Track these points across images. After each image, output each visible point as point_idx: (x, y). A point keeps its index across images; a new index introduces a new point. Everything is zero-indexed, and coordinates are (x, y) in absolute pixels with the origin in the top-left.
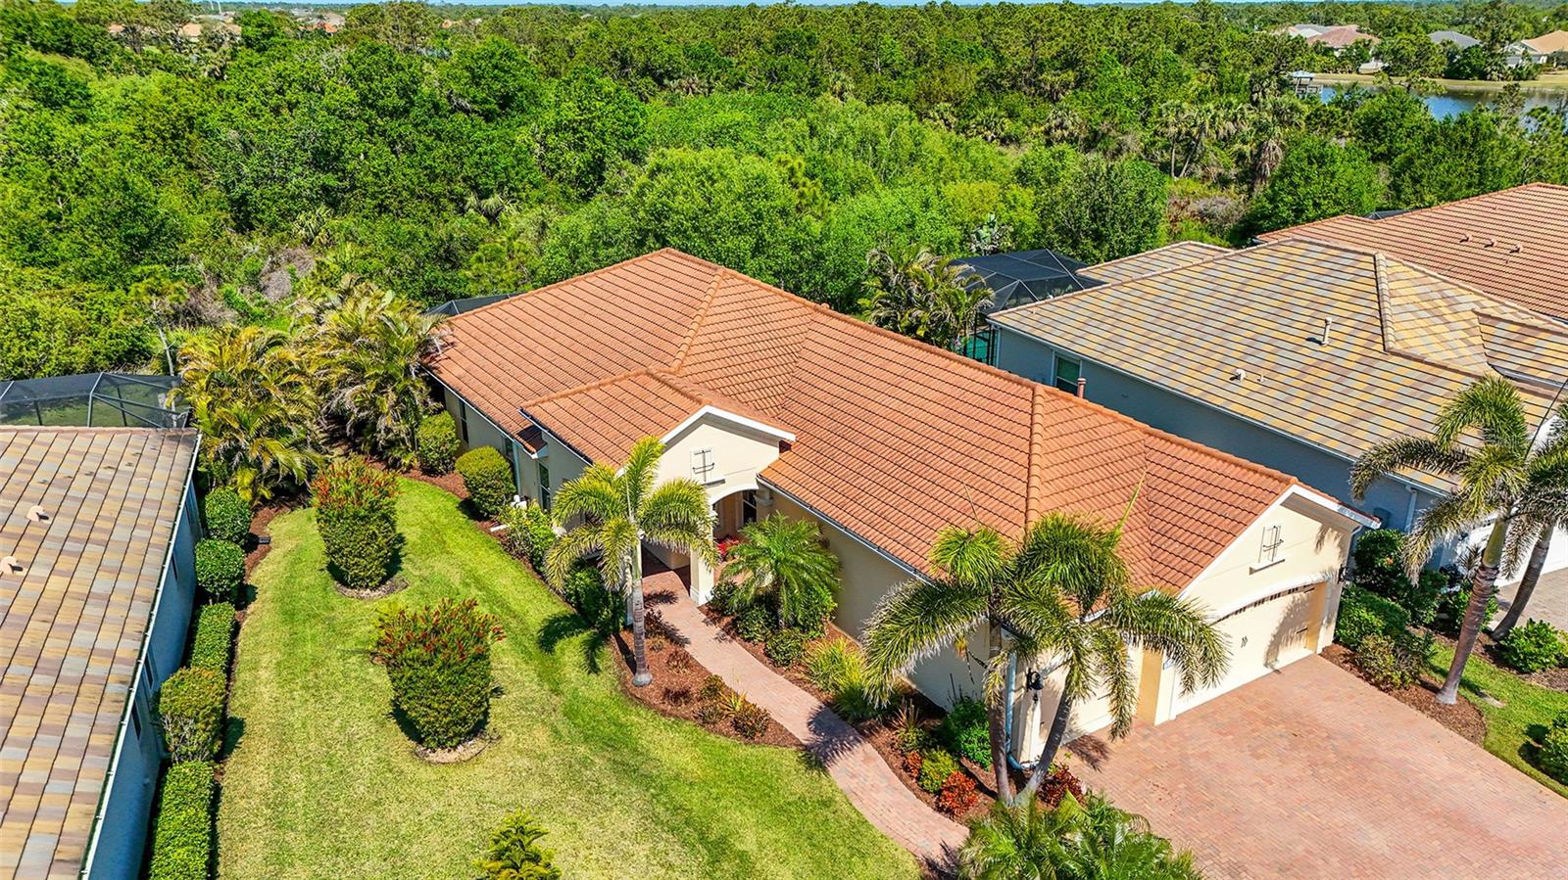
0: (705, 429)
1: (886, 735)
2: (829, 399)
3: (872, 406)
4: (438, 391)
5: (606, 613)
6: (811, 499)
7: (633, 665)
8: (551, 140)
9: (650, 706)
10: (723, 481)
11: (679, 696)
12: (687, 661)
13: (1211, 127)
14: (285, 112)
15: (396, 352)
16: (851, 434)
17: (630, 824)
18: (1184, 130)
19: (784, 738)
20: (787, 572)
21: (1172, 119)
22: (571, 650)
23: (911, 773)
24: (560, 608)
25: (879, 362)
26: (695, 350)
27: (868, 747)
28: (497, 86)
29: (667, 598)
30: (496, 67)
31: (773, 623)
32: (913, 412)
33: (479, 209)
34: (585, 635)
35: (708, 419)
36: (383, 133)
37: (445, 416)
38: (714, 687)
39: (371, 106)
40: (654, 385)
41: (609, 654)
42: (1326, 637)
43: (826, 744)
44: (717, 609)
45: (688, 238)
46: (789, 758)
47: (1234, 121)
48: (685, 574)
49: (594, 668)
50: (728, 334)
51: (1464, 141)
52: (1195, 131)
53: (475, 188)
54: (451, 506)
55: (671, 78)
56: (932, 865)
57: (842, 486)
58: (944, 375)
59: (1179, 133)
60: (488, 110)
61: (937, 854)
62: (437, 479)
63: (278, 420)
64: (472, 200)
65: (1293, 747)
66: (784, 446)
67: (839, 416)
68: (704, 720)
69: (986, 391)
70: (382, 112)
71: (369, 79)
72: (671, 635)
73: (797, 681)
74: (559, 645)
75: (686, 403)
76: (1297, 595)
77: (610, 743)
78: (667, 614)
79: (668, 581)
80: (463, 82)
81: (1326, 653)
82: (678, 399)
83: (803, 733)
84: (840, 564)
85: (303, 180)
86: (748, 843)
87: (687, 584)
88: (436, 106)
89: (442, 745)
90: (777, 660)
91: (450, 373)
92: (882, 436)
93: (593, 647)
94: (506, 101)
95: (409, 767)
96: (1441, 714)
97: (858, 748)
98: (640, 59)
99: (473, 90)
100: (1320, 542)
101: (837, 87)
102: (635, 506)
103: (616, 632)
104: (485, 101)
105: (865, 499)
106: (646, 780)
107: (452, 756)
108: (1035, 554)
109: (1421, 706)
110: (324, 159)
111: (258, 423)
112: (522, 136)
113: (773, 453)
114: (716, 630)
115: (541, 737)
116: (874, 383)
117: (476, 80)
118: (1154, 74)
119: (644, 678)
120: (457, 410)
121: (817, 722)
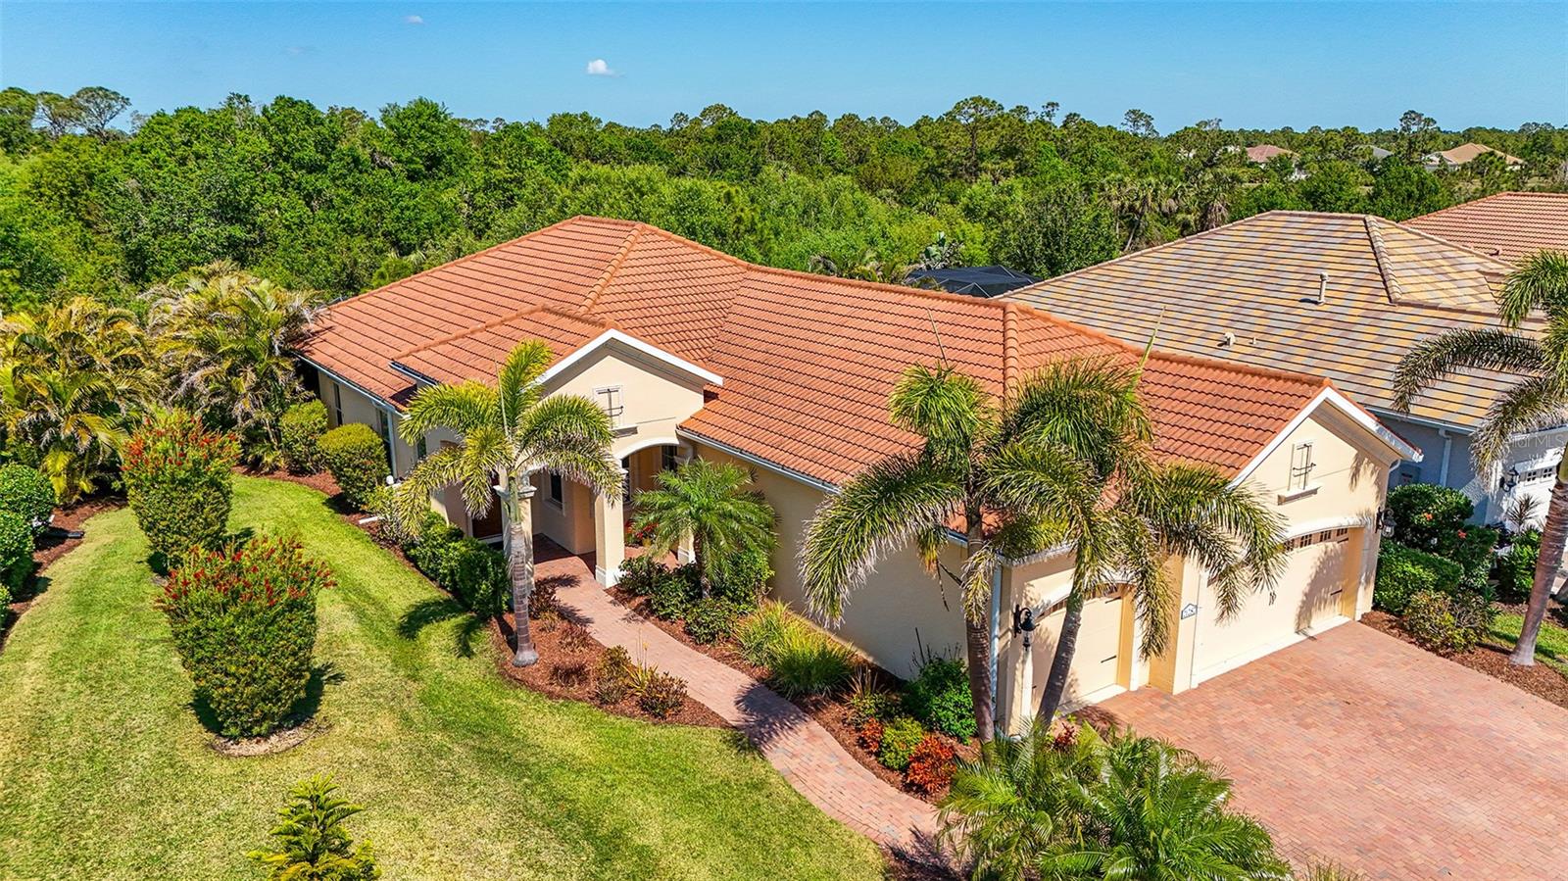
0: (610, 362)
1: (835, 710)
2: (764, 347)
3: (812, 347)
4: (310, 376)
5: (485, 587)
6: (744, 443)
7: (514, 645)
8: (480, 198)
9: (533, 688)
10: (634, 431)
11: (571, 674)
12: (585, 640)
13: (1153, 200)
14: (191, 164)
15: (257, 327)
16: (789, 376)
17: (491, 821)
18: (1127, 203)
19: (704, 716)
20: (711, 520)
21: (1114, 192)
22: (438, 637)
23: (868, 748)
24: (428, 592)
27: (815, 726)
28: (423, 146)
29: (568, 581)
30: (422, 127)
31: (695, 595)
32: (862, 347)
34: (460, 619)
35: (612, 348)
36: (298, 187)
37: (317, 404)
38: (616, 660)
39: (286, 159)
41: (488, 638)
42: (1364, 601)
43: (761, 724)
44: (625, 592)
46: (711, 739)
47: (1175, 198)
48: (590, 559)
49: (466, 651)
52: (1138, 204)
53: (396, 244)
54: (316, 501)
56: (899, 854)
57: (778, 426)
58: (897, 309)
59: (1123, 206)
60: (414, 170)
61: (905, 841)
62: (311, 480)
65: (1349, 716)
66: (709, 396)
67: (773, 360)
68: (603, 700)
69: (948, 318)
72: (566, 614)
73: (723, 659)
74: (422, 633)
75: (586, 329)
76: (1330, 544)
77: (478, 730)
78: (563, 596)
79: (572, 565)
80: (387, 139)
81: (1366, 619)
82: (578, 326)
83: (732, 714)
84: (777, 517)
86: (651, 836)
87: (592, 569)
88: (356, 161)
89: (246, 733)
90: (700, 637)
91: (321, 355)
92: (825, 373)
93: (467, 632)
94: (434, 161)
95: (196, 762)
96: (1518, 677)
97: (801, 727)
99: (397, 150)
100: (1355, 475)
102: (513, 423)
103: (499, 614)
104: (410, 161)
105: (806, 436)
106: (521, 769)
107: (263, 747)
109: (1492, 671)
110: (231, 211)
111: (76, 394)
112: (447, 197)
113: (695, 402)
114: (624, 610)
115: (386, 725)
117: (401, 139)
118: (1092, 162)
119: (527, 655)
121: (748, 700)
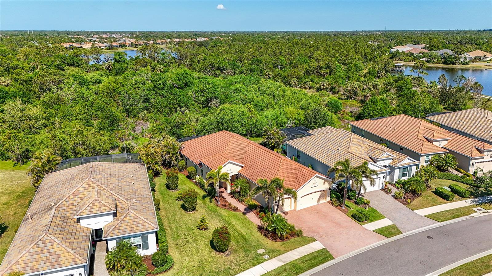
0: (229, 164)
1: (255, 211)
2: (250, 159)
3: (257, 160)
4: (182, 156)
5: (213, 193)
6: (246, 176)
7: (217, 202)
8: (197, 94)
9: (220, 207)
10: (232, 173)
11: (225, 205)
12: (226, 201)
13: (359, 88)
14: (137, 89)
15: (175, 149)
16: (253, 165)
17: (217, 221)
18: (352, 88)
19: (240, 211)
20: (242, 187)
21: (349, 86)
22: (207, 199)
23: (258, 215)
24: (205, 193)
25: (259, 153)
26: (228, 150)
27: (253, 212)
28: (184, 81)
29: (223, 192)
30: (184, 77)
31: (240, 196)
32: (263, 162)
33: (180, 111)
34: (209, 197)
35: (230, 163)
36: (159, 94)
37: (183, 161)
38: (230, 204)
39: (157, 87)
40: (221, 157)
41: (213, 200)
42: (328, 199)
43: (246, 212)
44: (230, 194)
45: (228, 124)
46: (241, 213)
48: (226, 189)
49: (211, 202)
50: (234, 147)
51: (410, 97)
52: (355, 89)
53: (179, 106)
54: (185, 177)
55: (225, 70)
56: (259, 226)
57: (251, 174)
58: (269, 156)
59: (351, 89)
60: (182, 87)
61: (260, 225)
62: (182, 172)
63: (157, 161)
64: (179, 109)
66: (242, 167)
67: (251, 162)
68: (228, 209)
69: (274, 158)
70: (159, 89)
71: (156, 81)
72: (223, 197)
73: (243, 204)
74: (205, 199)
75: (226, 160)
76: (322, 192)
77: (214, 212)
78: (223, 194)
79: (223, 189)
80: (177, 80)
81: (328, 202)
82: (225, 159)
83: (243, 211)
84: (250, 186)
85: (141, 105)
86: (234, 223)
87: (226, 190)
88: (171, 87)
89: (190, 211)
90: (240, 201)
91: (184, 153)
92: (258, 165)
93: (211, 199)
94: (186, 85)
95: (185, 214)
96: (342, 210)
97: (251, 213)
98: (216, 65)
99: (178, 82)
100: (324, 183)
101: (267, 73)
102: (218, 176)
103: (215, 197)
104: (181, 85)
105: (254, 176)
106: (220, 216)
107: (191, 213)
108: (272, 182)
109: (339, 209)
110: (147, 100)
111: (154, 162)
112: (190, 93)
113: (241, 168)
114: (230, 197)
115: (204, 211)
116: (258, 156)
117: (179, 80)
119: (219, 203)
120: (185, 159)
121: (245, 209)
